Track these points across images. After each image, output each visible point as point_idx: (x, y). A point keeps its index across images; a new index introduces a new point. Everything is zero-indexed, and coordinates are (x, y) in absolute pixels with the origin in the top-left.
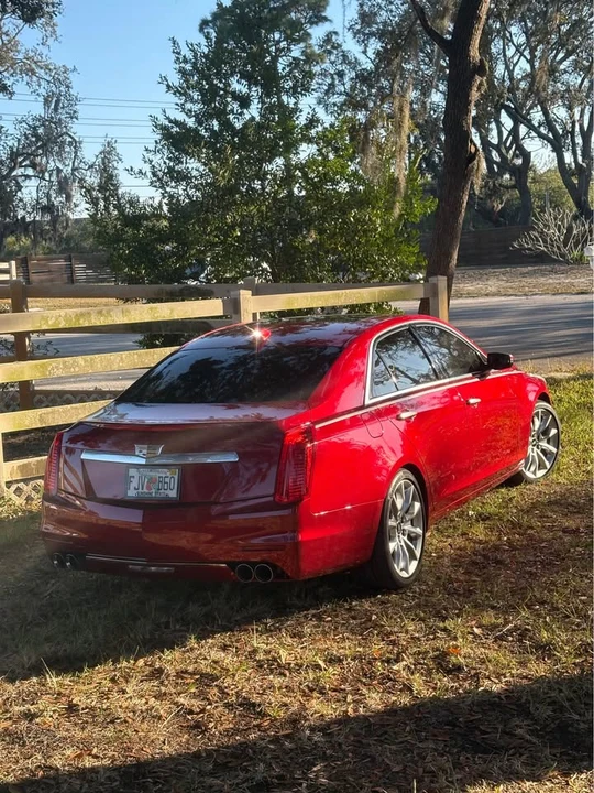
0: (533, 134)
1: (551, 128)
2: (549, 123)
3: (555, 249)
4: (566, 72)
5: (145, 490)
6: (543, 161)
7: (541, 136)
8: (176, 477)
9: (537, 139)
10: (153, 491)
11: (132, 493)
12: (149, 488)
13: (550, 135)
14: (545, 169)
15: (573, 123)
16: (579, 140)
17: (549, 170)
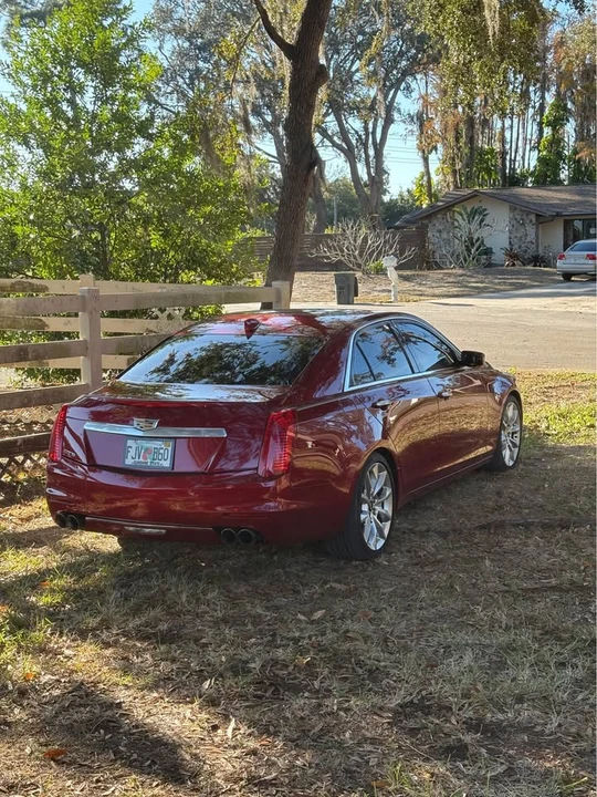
0: (327, 143)
1: (345, 138)
2: (344, 133)
3: (352, 259)
4: (358, 82)
5: (141, 459)
6: (332, 171)
7: (334, 144)
8: (170, 449)
9: (331, 148)
10: (149, 460)
11: (129, 462)
12: (145, 458)
13: (344, 145)
14: (334, 178)
15: (367, 135)
16: (371, 152)
17: (337, 180)
